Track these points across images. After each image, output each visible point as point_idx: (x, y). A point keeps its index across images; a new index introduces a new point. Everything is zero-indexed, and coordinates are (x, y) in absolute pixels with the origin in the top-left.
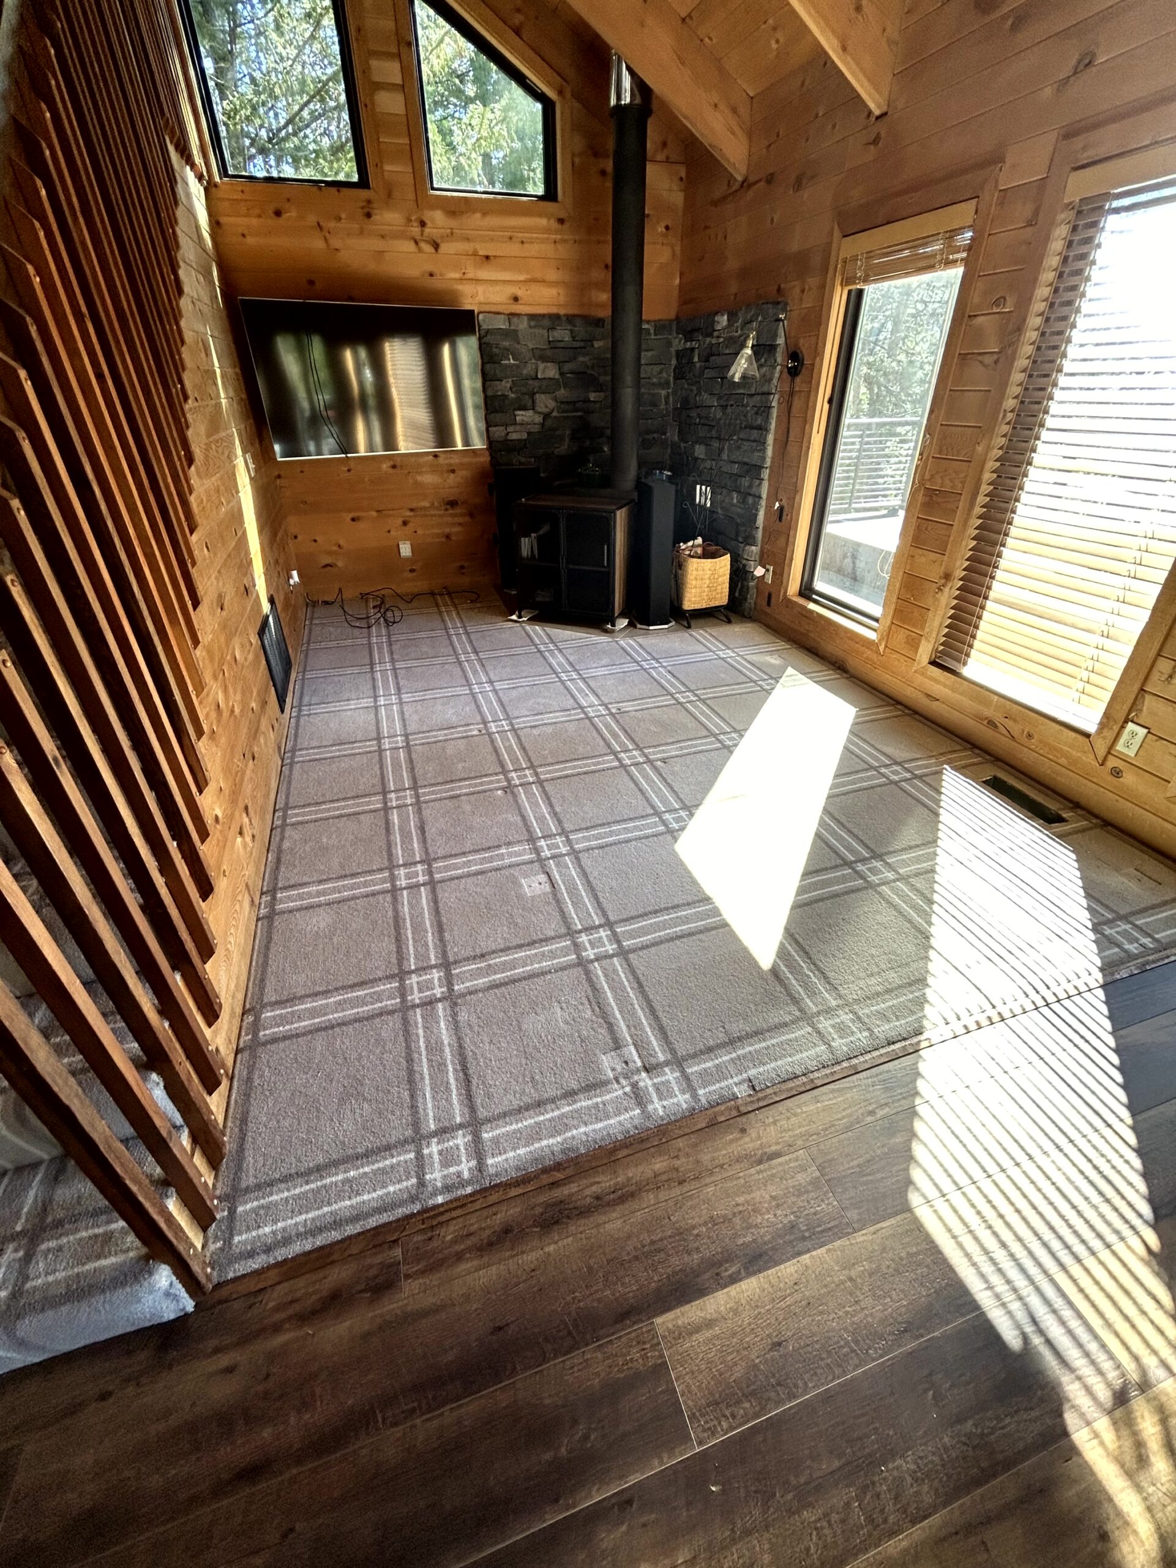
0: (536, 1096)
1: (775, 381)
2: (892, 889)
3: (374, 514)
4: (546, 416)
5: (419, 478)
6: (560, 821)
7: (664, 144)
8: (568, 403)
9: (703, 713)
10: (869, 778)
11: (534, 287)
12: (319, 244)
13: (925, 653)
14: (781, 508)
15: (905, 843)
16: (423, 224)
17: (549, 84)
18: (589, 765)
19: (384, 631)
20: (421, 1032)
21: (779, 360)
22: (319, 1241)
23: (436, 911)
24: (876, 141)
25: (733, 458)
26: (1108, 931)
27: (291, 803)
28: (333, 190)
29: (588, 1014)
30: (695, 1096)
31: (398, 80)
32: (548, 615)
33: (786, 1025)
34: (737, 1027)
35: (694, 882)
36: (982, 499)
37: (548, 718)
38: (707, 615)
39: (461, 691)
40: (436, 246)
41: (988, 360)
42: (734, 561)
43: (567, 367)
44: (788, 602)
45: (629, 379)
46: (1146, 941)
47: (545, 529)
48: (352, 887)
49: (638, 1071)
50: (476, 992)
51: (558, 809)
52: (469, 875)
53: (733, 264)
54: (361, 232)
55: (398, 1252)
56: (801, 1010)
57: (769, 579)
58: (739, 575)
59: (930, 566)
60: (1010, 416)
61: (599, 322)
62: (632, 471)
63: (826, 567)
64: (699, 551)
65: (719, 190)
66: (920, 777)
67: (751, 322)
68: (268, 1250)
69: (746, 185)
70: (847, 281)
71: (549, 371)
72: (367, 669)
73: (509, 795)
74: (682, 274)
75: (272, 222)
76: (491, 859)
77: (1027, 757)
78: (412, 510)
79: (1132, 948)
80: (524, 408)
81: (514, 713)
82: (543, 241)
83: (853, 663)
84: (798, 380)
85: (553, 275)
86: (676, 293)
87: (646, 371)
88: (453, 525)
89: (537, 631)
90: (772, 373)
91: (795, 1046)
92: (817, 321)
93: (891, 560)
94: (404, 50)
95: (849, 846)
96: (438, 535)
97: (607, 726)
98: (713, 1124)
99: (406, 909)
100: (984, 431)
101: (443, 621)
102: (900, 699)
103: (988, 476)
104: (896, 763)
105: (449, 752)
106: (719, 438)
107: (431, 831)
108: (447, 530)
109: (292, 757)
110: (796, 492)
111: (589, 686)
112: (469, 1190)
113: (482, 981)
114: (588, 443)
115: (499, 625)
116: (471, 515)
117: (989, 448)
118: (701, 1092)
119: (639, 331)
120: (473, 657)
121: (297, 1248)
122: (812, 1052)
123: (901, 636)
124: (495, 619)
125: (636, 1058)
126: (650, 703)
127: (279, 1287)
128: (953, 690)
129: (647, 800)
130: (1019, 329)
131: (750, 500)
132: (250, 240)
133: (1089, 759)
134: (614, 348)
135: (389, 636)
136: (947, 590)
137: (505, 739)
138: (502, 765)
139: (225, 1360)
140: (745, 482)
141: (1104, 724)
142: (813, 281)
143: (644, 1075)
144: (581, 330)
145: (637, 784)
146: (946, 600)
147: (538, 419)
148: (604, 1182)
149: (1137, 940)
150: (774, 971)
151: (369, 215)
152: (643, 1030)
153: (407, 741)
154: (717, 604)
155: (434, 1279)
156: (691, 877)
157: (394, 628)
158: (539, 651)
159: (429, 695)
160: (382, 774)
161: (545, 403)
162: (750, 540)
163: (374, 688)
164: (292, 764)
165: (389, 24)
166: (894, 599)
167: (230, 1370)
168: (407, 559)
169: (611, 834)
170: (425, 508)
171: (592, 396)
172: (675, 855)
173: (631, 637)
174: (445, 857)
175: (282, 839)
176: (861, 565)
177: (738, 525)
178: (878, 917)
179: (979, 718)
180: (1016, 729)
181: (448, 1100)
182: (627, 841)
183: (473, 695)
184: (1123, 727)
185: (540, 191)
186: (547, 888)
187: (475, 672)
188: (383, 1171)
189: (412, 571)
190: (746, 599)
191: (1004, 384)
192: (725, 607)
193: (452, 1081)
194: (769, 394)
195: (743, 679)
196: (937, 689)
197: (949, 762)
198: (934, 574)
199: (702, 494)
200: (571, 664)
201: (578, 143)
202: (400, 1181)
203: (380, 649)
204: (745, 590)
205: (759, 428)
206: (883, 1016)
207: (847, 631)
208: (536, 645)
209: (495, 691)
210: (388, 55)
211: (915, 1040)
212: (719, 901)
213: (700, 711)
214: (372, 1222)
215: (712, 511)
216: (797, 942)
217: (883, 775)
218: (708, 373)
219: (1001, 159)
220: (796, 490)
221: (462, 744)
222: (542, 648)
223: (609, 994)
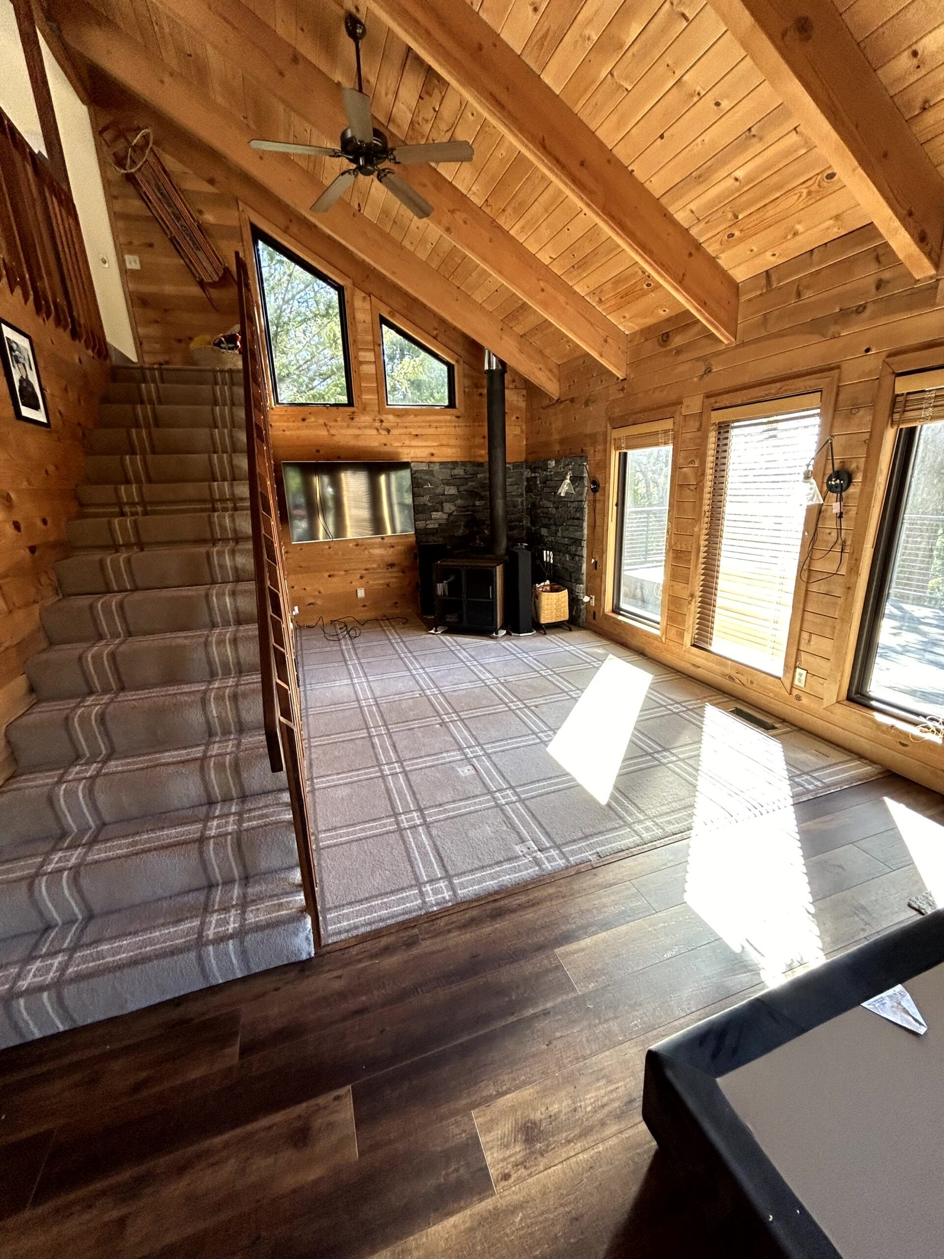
0: (481, 864)
1: (585, 495)
2: (675, 765)
3: (343, 573)
4: (450, 515)
5: (371, 551)
6: (476, 739)
7: (513, 381)
8: (464, 507)
9: (558, 681)
10: (661, 711)
11: (443, 449)
12: (325, 433)
13: (688, 639)
14: (596, 563)
15: (683, 743)
16: (382, 421)
17: (452, 358)
18: (491, 710)
19: (349, 643)
20: (411, 840)
21: (586, 484)
22: (374, 927)
23: (410, 786)
24: (623, 389)
25: (564, 535)
26: (797, 780)
27: (312, 735)
28: (334, 408)
29: (505, 828)
30: (568, 860)
31: (373, 360)
32: (453, 630)
33: (616, 828)
34: (588, 831)
35: (559, 766)
36: (702, 555)
37: (461, 686)
38: (556, 626)
39: (404, 673)
40: (389, 431)
41: (692, 487)
42: (571, 593)
43: (461, 489)
44: (605, 615)
45: (500, 494)
46: (818, 784)
47: (452, 578)
48: (358, 775)
49: (536, 851)
50: (439, 821)
51: (474, 733)
52: (426, 767)
53: (556, 436)
54: (348, 426)
55: (416, 931)
56: (624, 822)
57: (593, 603)
58: (574, 601)
59: (682, 591)
60: (707, 514)
61: (480, 465)
62: (504, 543)
63: (626, 595)
64: (548, 588)
65: (546, 402)
66: (691, 710)
67: (568, 465)
68: (347, 931)
69: (559, 401)
70: (618, 448)
71: (452, 491)
72: (343, 663)
73: (444, 727)
74: (527, 439)
75: (301, 424)
76: (438, 759)
77: (754, 695)
78: (366, 570)
79: (811, 787)
80: (437, 511)
81: (440, 684)
82: (449, 427)
83: (649, 650)
84: (598, 494)
85: (453, 442)
86: (524, 449)
87: (509, 489)
88: (392, 577)
89: (448, 639)
90: (583, 491)
91: (622, 837)
92: (604, 465)
93: (661, 588)
94: (377, 348)
95: (649, 745)
96: (382, 584)
97: (499, 689)
98: (578, 873)
99: (392, 785)
100: (697, 520)
101: (387, 635)
102: (678, 669)
103: (703, 543)
104: (677, 703)
105: (403, 706)
106: (555, 524)
107: (400, 746)
108: (387, 581)
109: (307, 712)
110: (603, 553)
111: (485, 668)
112: (450, 904)
113: (441, 817)
114: (475, 529)
115: (422, 637)
116: (403, 572)
117: (700, 529)
118: (571, 859)
119: (505, 470)
120: (409, 655)
121: (363, 930)
122: (631, 840)
123: (673, 632)
124: (420, 633)
125: (533, 845)
126: (524, 676)
127: (356, 947)
128: (707, 660)
129: (527, 726)
130: (703, 474)
131: (577, 558)
132: (287, 433)
133: (783, 692)
134: (490, 478)
135: (353, 645)
136: (693, 603)
137: (437, 698)
138: (437, 712)
139: (335, 974)
140: (573, 548)
141: (786, 671)
142: (600, 447)
143: (539, 853)
144: (469, 468)
145: (521, 719)
146: (694, 608)
147: (445, 516)
148: (523, 899)
149: (813, 783)
150: (609, 805)
151: (352, 419)
152: (536, 833)
153: (376, 701)
154: (562, 619)
155: (438, 940)
156: (557, 764)
157: (356, 641)
158: (451, 650)
159: (385, 676)
160: (364, 719)
161: (449, 507)
162: (579, 581)
163: (350, 674)
164: (307, 716)
165: (370, 338)
166: (666, 610)
167: (340, 977)
168: (361, 599)
169: (508, 744)
170: (374, 569)
171: (477, 503)
172: (547, 754)
173: (509, 640)
174: (410, 759)
175: (310, 754)
176: (646, 592)
177: (571, 573)
178: (667, 779)
179: (724, 675)
180: (744, 679)
181: (432, 868)
182: (518, 748)
183: (413, 676)
184: (795, 671)
185: (446, 403)
186: (473, 772)
187: (412, 663)
188: (402, 898)
189: (364, 606)
190: (579, 616)
191: (701, 499)
192: (568, 621)
193: (433, 859)
194: (582, 501)
195: (580, 662)
196: (699, 661)
197: (709, 701)
198: (685, 595)
199: (548, 556)
200: (472, 657)
201: (467, 382)
202: (412, 902)
203: (349, 652)
204: (579, 611)
205: (578, 519)
206: (669, 822)
207: (642, 631)
208: (448, 647)
209: (426, 673)
210: (369, 350)
211: (688, 832)
212: (574, 774)
213: (556, 679)
214: (400, 919)
215: (554, 565)
216: (621, 791)
217: (669, 709)
218: (546, 490)
219: (681, 403)
220: (603, 552)
221: (411, 702)
222: (453, 648)
223: (516, 819)
